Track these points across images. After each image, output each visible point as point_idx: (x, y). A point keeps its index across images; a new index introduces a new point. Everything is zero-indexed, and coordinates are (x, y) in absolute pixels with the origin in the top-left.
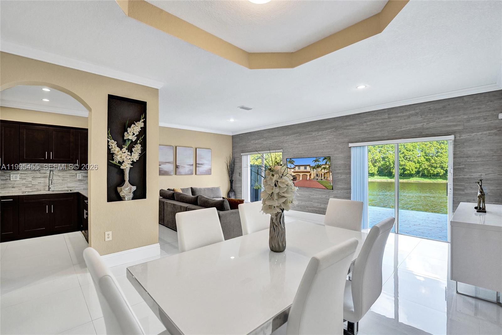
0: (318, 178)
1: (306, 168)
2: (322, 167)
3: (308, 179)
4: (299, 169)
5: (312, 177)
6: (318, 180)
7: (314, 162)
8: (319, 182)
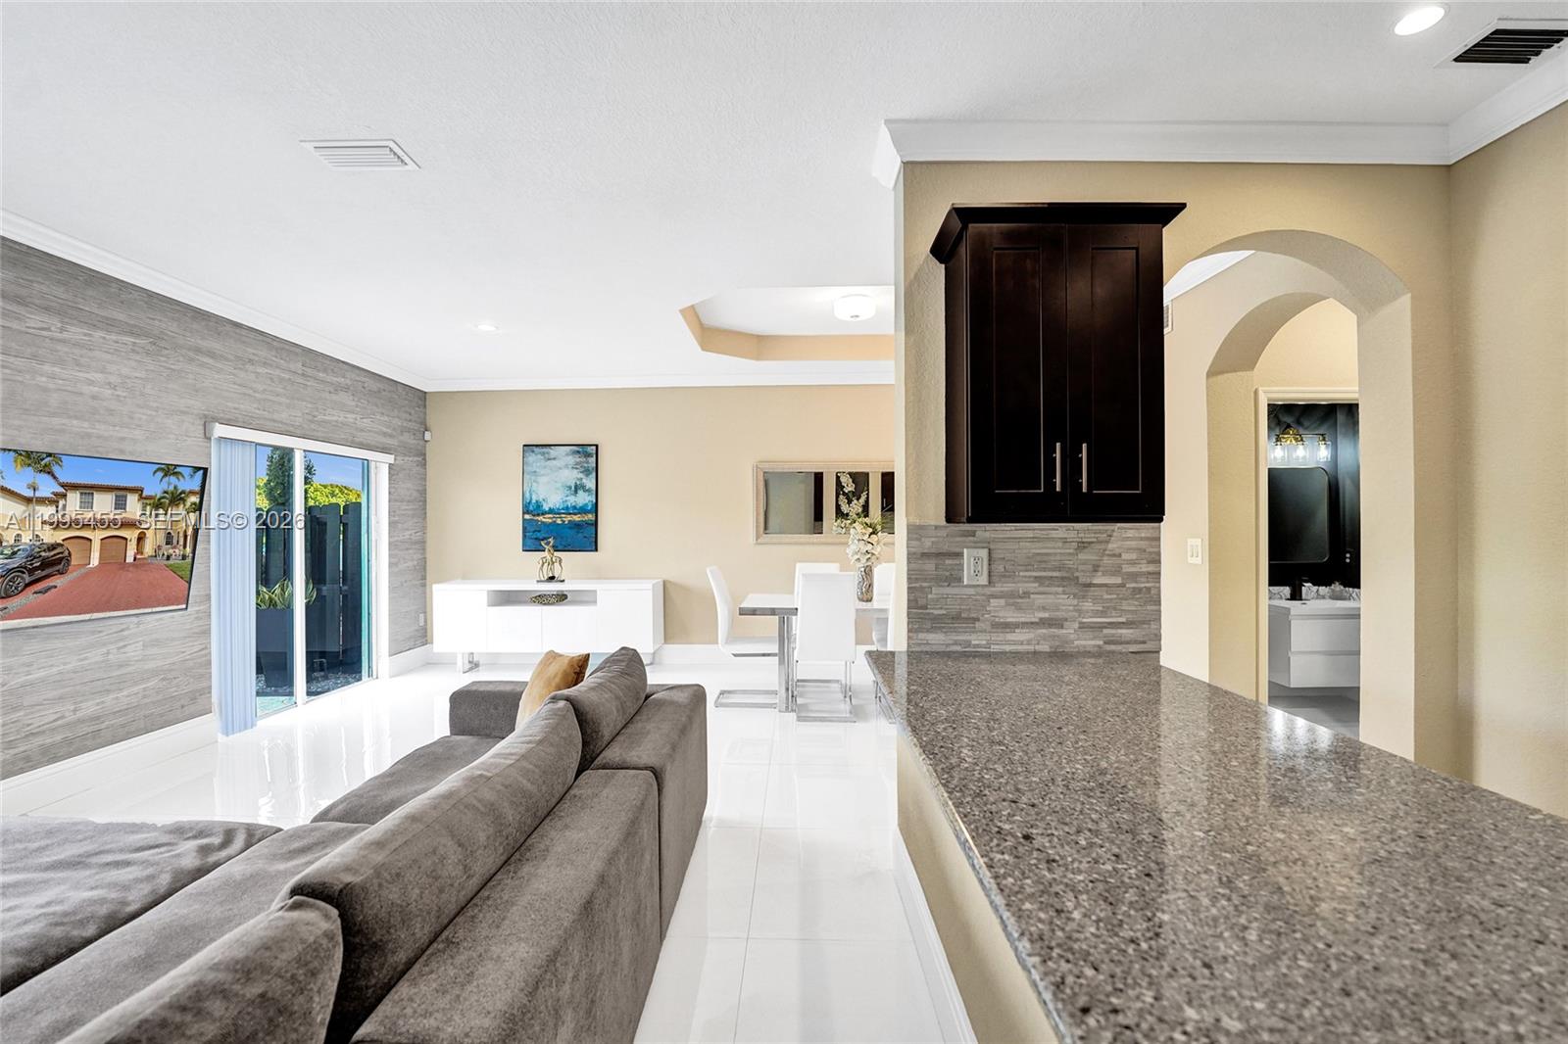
0: (171, 551)
1: (120, 504)
2: (188, 504)
3: (130, 559)
4: (87, 504)
5: (148, 549)
6: (171, 562)
7: (160, 474)
8: (174, 569)
